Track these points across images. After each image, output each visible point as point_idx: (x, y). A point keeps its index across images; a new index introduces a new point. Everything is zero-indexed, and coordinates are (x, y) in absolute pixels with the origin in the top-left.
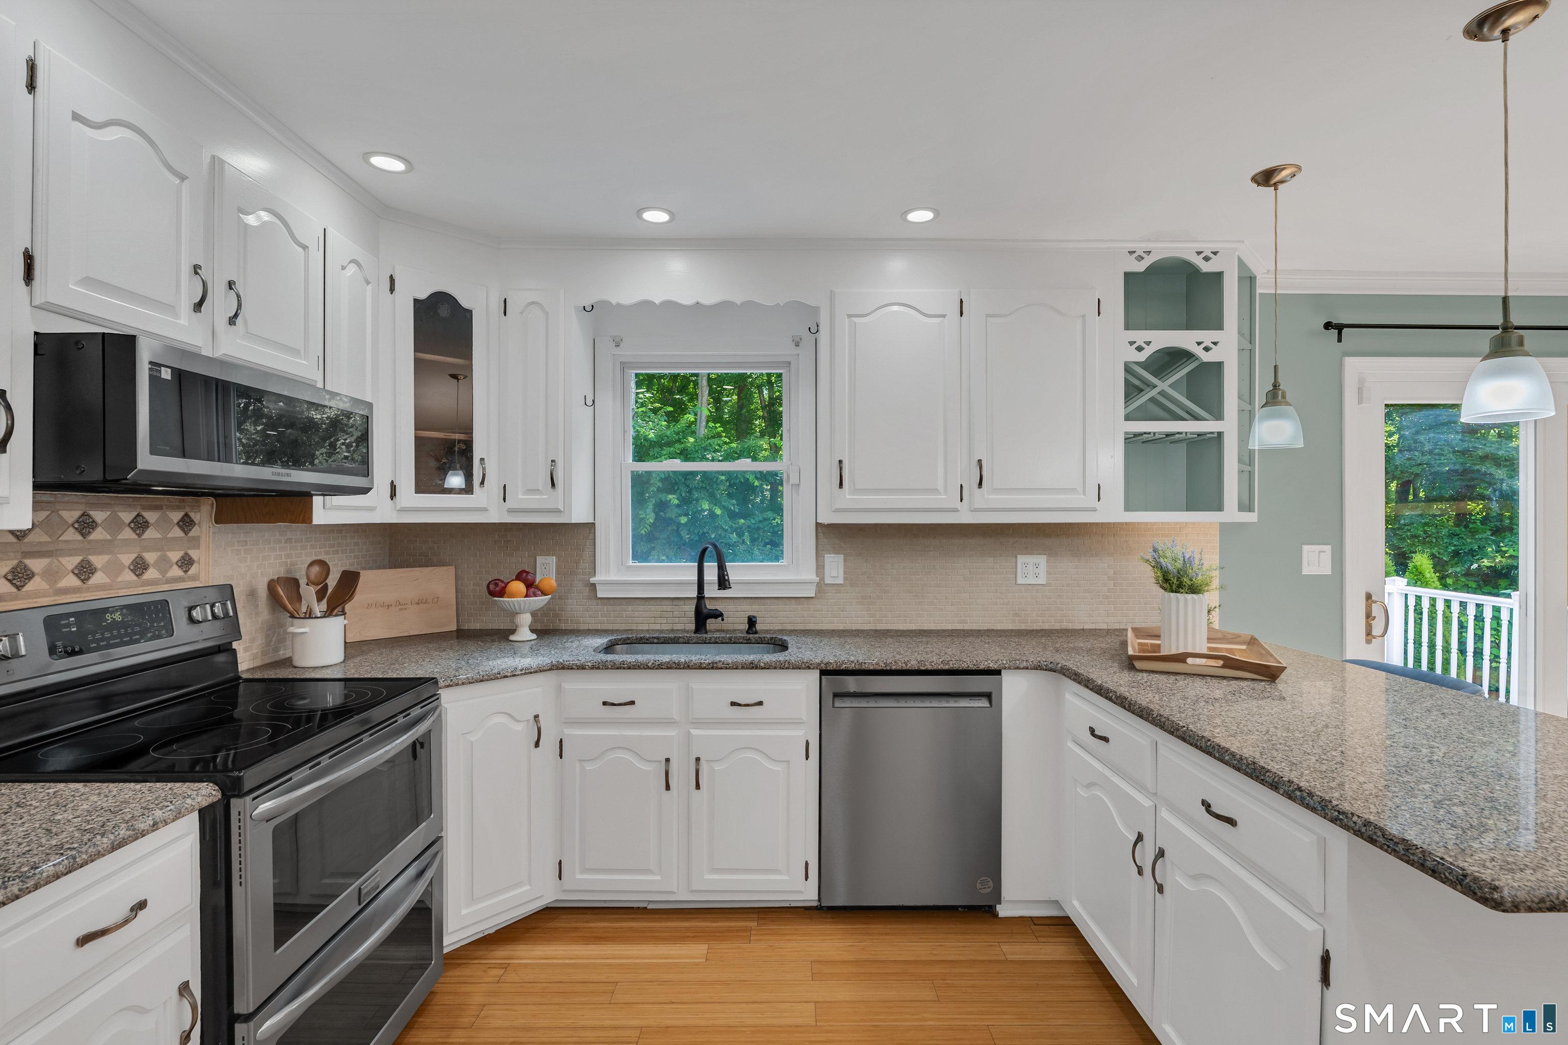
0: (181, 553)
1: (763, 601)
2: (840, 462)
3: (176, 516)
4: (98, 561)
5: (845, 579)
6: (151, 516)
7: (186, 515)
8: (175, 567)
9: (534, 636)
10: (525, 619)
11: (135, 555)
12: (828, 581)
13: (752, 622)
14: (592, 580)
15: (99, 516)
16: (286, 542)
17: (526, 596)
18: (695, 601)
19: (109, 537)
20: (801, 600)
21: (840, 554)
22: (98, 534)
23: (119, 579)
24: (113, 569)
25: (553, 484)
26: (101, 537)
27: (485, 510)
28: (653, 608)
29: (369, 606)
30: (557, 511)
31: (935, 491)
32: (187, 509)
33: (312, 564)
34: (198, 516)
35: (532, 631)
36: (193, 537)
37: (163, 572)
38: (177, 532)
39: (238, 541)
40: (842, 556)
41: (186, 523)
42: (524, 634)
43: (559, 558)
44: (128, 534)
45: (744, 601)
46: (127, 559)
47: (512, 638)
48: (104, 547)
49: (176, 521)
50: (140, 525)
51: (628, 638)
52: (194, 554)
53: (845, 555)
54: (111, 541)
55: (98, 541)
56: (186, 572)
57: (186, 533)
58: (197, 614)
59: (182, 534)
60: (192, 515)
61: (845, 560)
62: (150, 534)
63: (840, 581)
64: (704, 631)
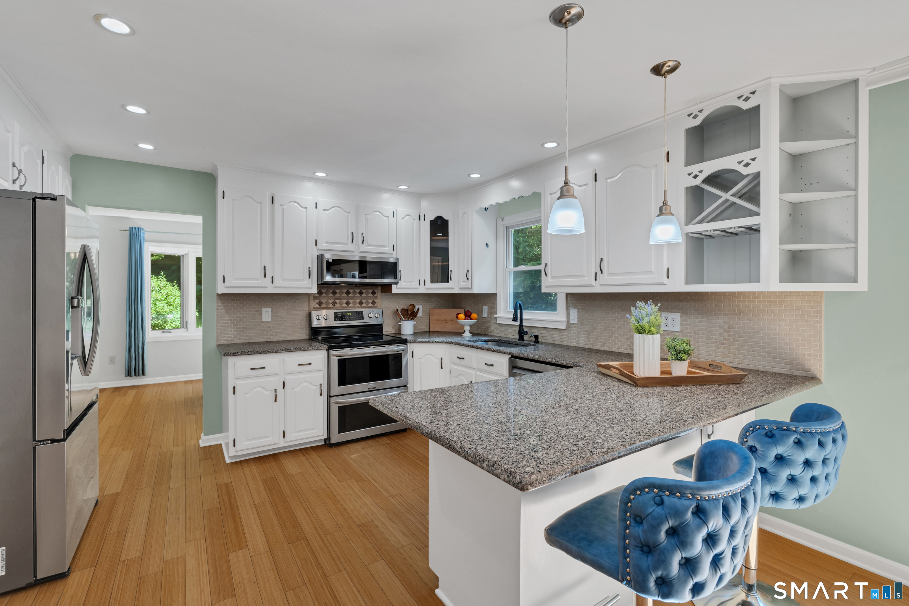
0: (372, 300)
3: (371, 291)
4: (351, 301)
5: (578, 321)
6: (364, 291)
7: (373, 291)
8: (370, 304)
9: (471, 335)
10: (467, 328)
11: (360, 300)
12: (571, 322)
13: (536, 337)
14: (496, 317)
15: (351, 291)
17: (466, 319)
20: (561, 329)
21: (576, 308)
22: (351, 295)
23: (355, 306)
24: (355, 303)
25: (468, 279)
26: (351, 296)
27: (453, 289)
29: (437, 320)
30: (469, 289)
32: (374, 289)
33: (410, 305)
34: (377, 291)
35: (470, 333)
36: (376, 297)
37: (367, 305)
38: (371, 295)
39: (386, 298)
41: (373, 293)
42: (467, 333)
43: (489, 307)
44: (358, 295)
46: (358, 301)
47: (463, 334)
48: (352, 298)
49: (370, 292)
50: (361, 293)
52: (375, 300)
53: (578, 309)
54: (353, 297)
55: (351, 297)
56: (374, 305)
57: (373, 295)
58: (370, 315)
59: (372, 295)
60: (375, 290)
61: (578, 312)
62: (364, 295)
63: (576, 322)
64: (522, 340)
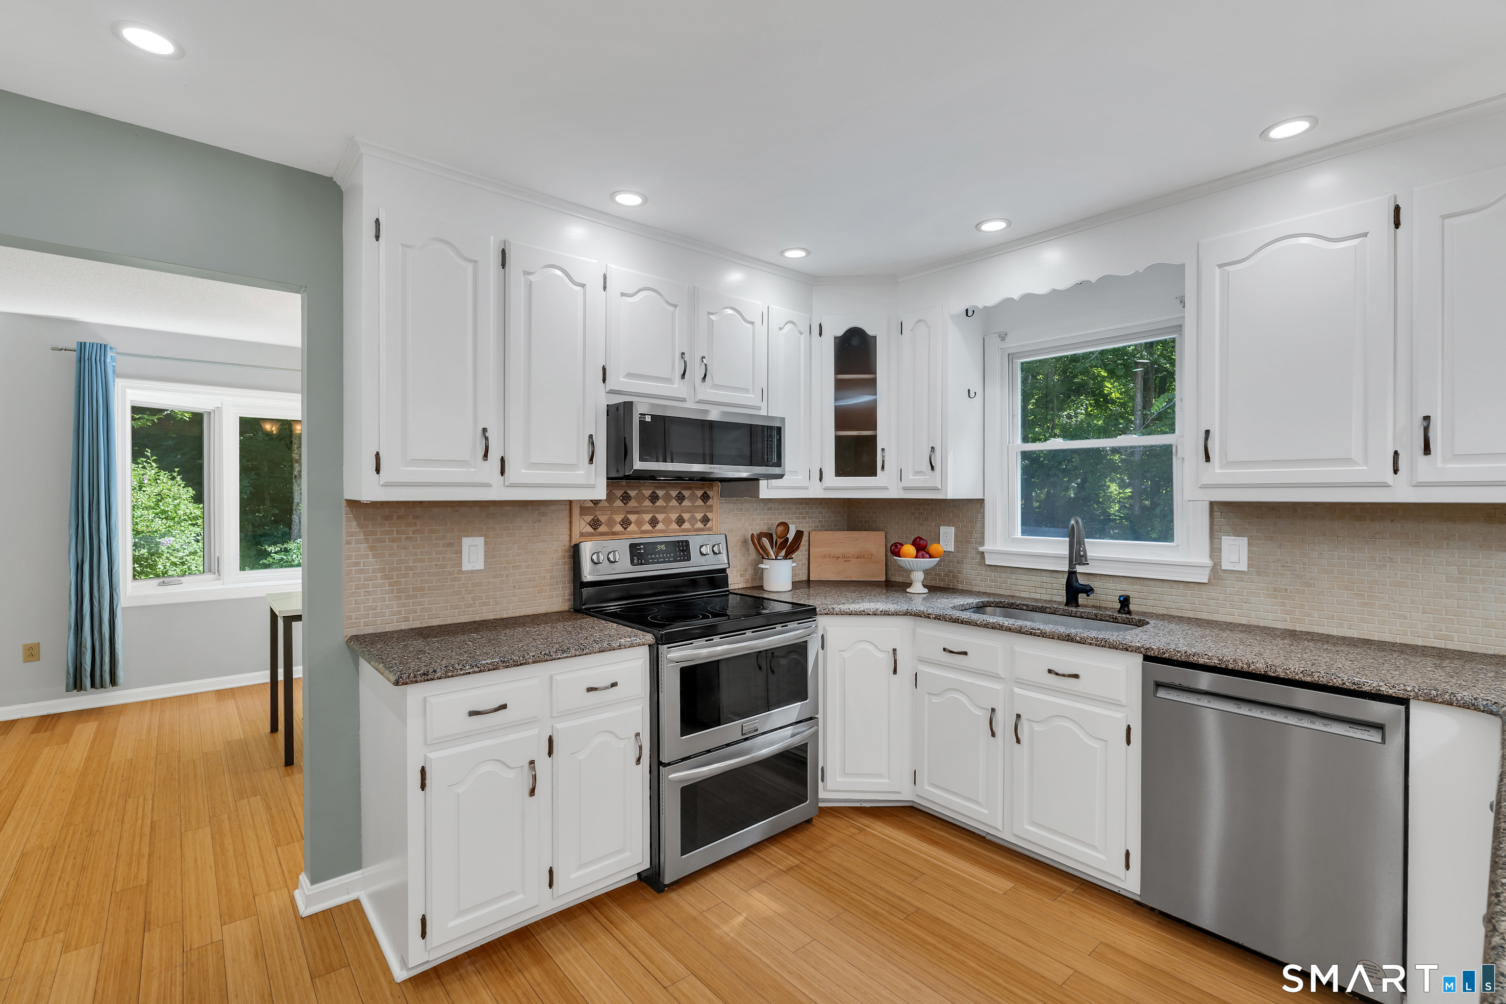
0: (702, 515)
1: (1146, 582)
2: (1207, 432)
3: (699, 493)
4: (660, 517)
5: (1249, 566)
6: (686, 493)
7: (705, 492)
8: (699, 522)
9: (926, 591)
10: (918, 577)
11: (678, 515)
12: (1225, 566)
13: (1125, 602)
14: (981, 549)
15: (660, 493)
16: (768, 510)
17: (916, 557)
18: (1066, 576)
19: (665, 505)
20: (1191, 585)
21: (1242, 536)
22: (660, 503)
23: (670, 528)
24: (667, 522)
25: (932, 468)
26: (661, 505)
27: (886, 488)
28: (1034, 578)
29: (825, 557)
30: (936, 489)
31: (1348, 461)
32: (706, 489)
33: (779, 524)
34: (712, 492)
35: (925, 586)
36: (709, 505)
37: (693, 525)
38: (700, 502)
39: (736, 509)
40: (1247, 538)
41: (705, 497)
42: (918, 588)
43: (957, 528)
44: (674, 503)
45: (1124, 579)
46: (674, 516)
47: (908, 590)
48: (663, 509)
49: (699, 496)
50: (680, 498)
51: (1001, 602)
52: (709, 515)
53: (1250, 539)
54: (665, 507)
55: (660, 507)
56: (705, 525)
57: (705, 503)
58: (703, 550)
59: (703, 504)
60: (708, 492)
61: (1249, 544)
62: (686, 503)
63: (1243, 567)
64: (1074, 605)
